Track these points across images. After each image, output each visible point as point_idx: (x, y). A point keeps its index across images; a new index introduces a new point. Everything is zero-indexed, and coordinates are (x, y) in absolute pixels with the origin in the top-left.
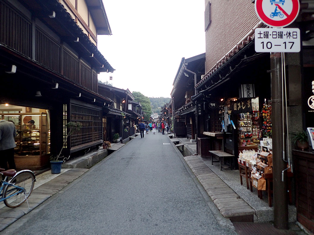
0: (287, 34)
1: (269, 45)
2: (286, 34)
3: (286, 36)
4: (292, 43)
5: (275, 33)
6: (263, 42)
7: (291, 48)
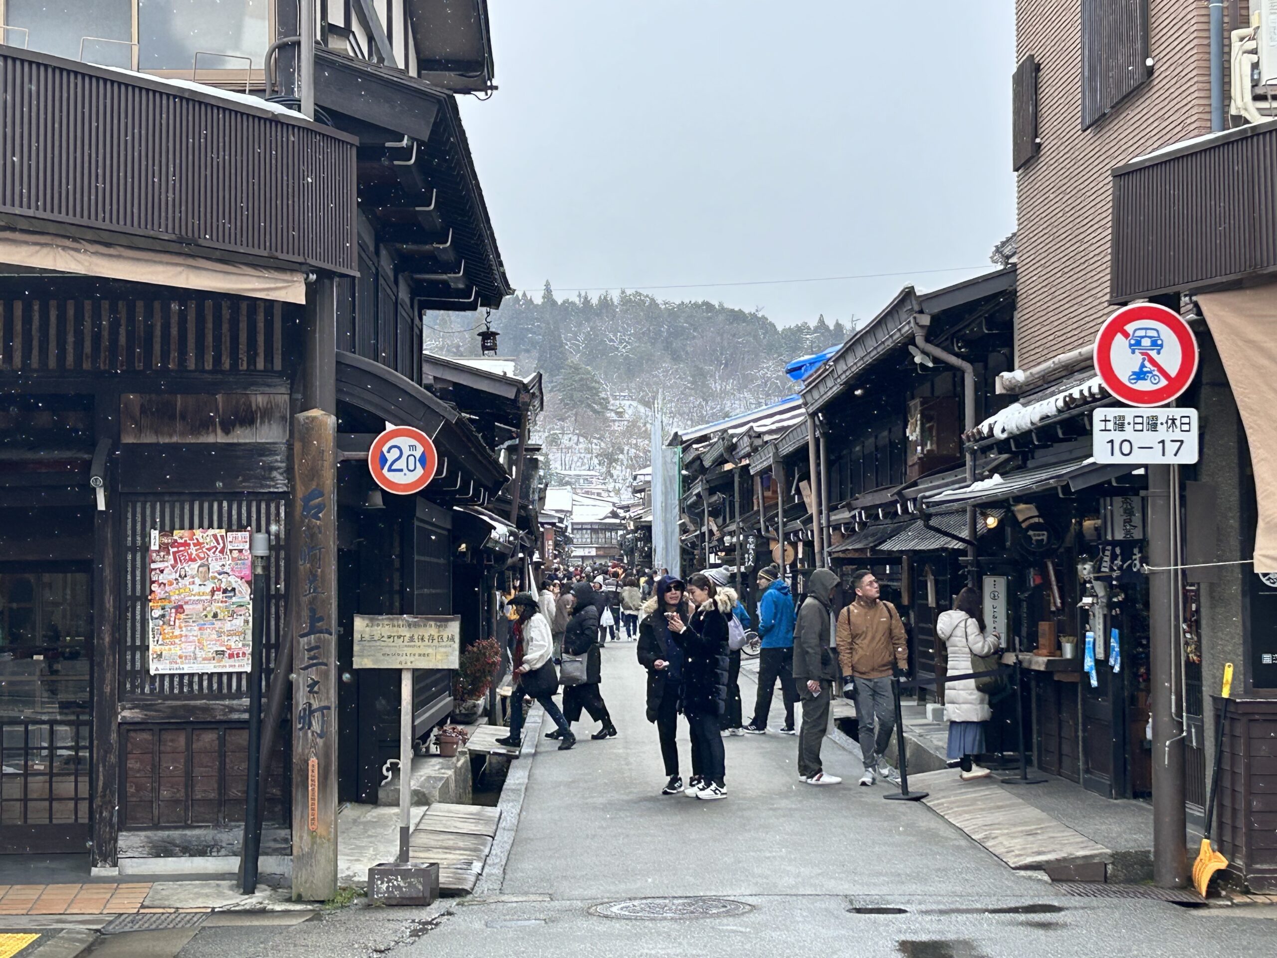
0: (1167, 422)
1: (1126, 448)
2: (1164, 421)
3: (1165, 425)
4: (1179, 443)
5: (1139, 420)
6: (1112, 441)
7: (1175, 455)
